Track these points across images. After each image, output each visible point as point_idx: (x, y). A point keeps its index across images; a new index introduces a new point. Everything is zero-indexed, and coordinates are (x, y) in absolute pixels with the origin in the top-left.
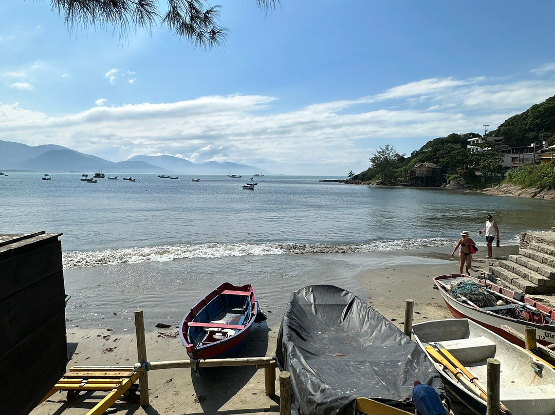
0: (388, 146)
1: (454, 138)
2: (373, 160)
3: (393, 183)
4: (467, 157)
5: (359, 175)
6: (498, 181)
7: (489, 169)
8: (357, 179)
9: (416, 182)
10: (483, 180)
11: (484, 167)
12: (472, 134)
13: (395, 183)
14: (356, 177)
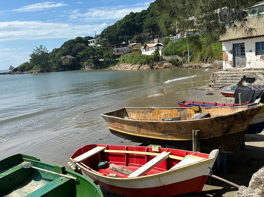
0: (42, 46)
1: (79, 40)
3: (49, 70)
4: (95, 51)
5: (18, 67)
6: (115, 63)
7: (109, 57)
8: (17, 71)
9: (65, 68)
10: (105, 63)
11: (106, 56)
12: (89, 37)
13: (49, 71)
14: (16, 70)
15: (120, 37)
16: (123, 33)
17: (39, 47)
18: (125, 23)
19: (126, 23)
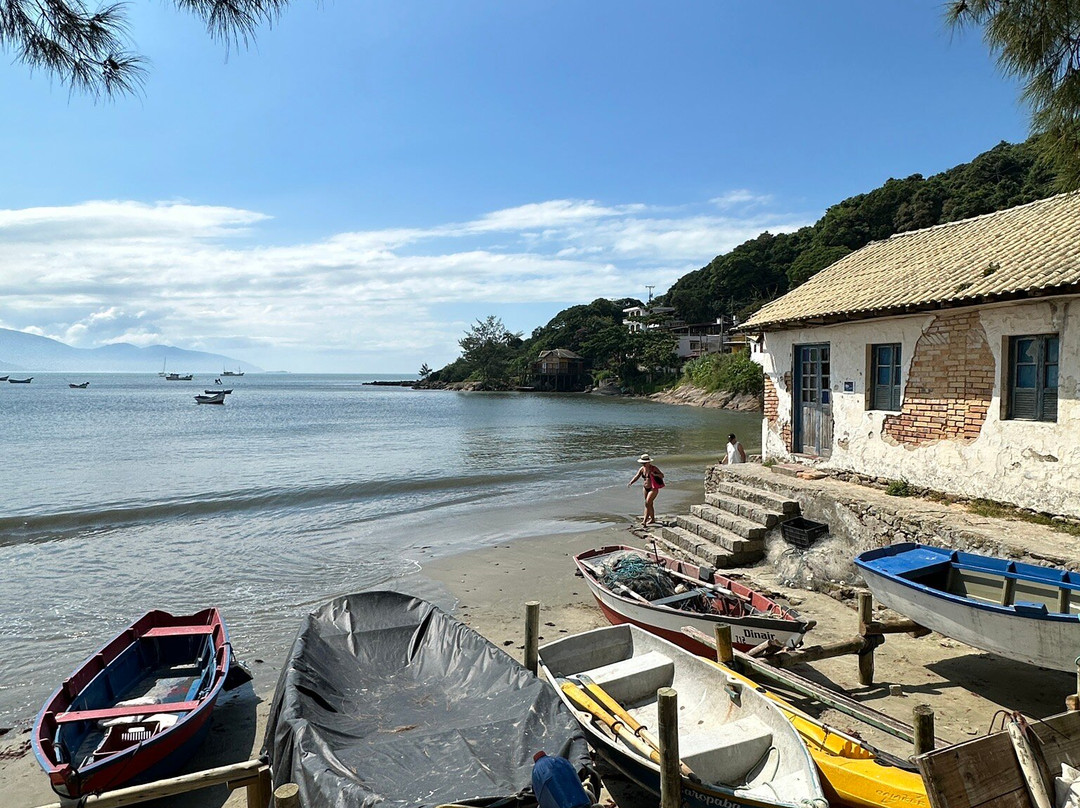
0: (492, 318)
1: (602, 307)
2: (466, 344)
3: (503, 386)
4: (624, 340)
5: (440, 371)
6: (672, 380)
7: (658, 361)
8: (437, 379)
9: (543, 383)
10: (649, 378)
11: (650, 358)
12: (629, 300)
13: (506, 387)
14: (436, 376)
15: (716, 305)
16: (724, 294)
17: (485, 321)
18: (733, 263)
19: (736, 264)
